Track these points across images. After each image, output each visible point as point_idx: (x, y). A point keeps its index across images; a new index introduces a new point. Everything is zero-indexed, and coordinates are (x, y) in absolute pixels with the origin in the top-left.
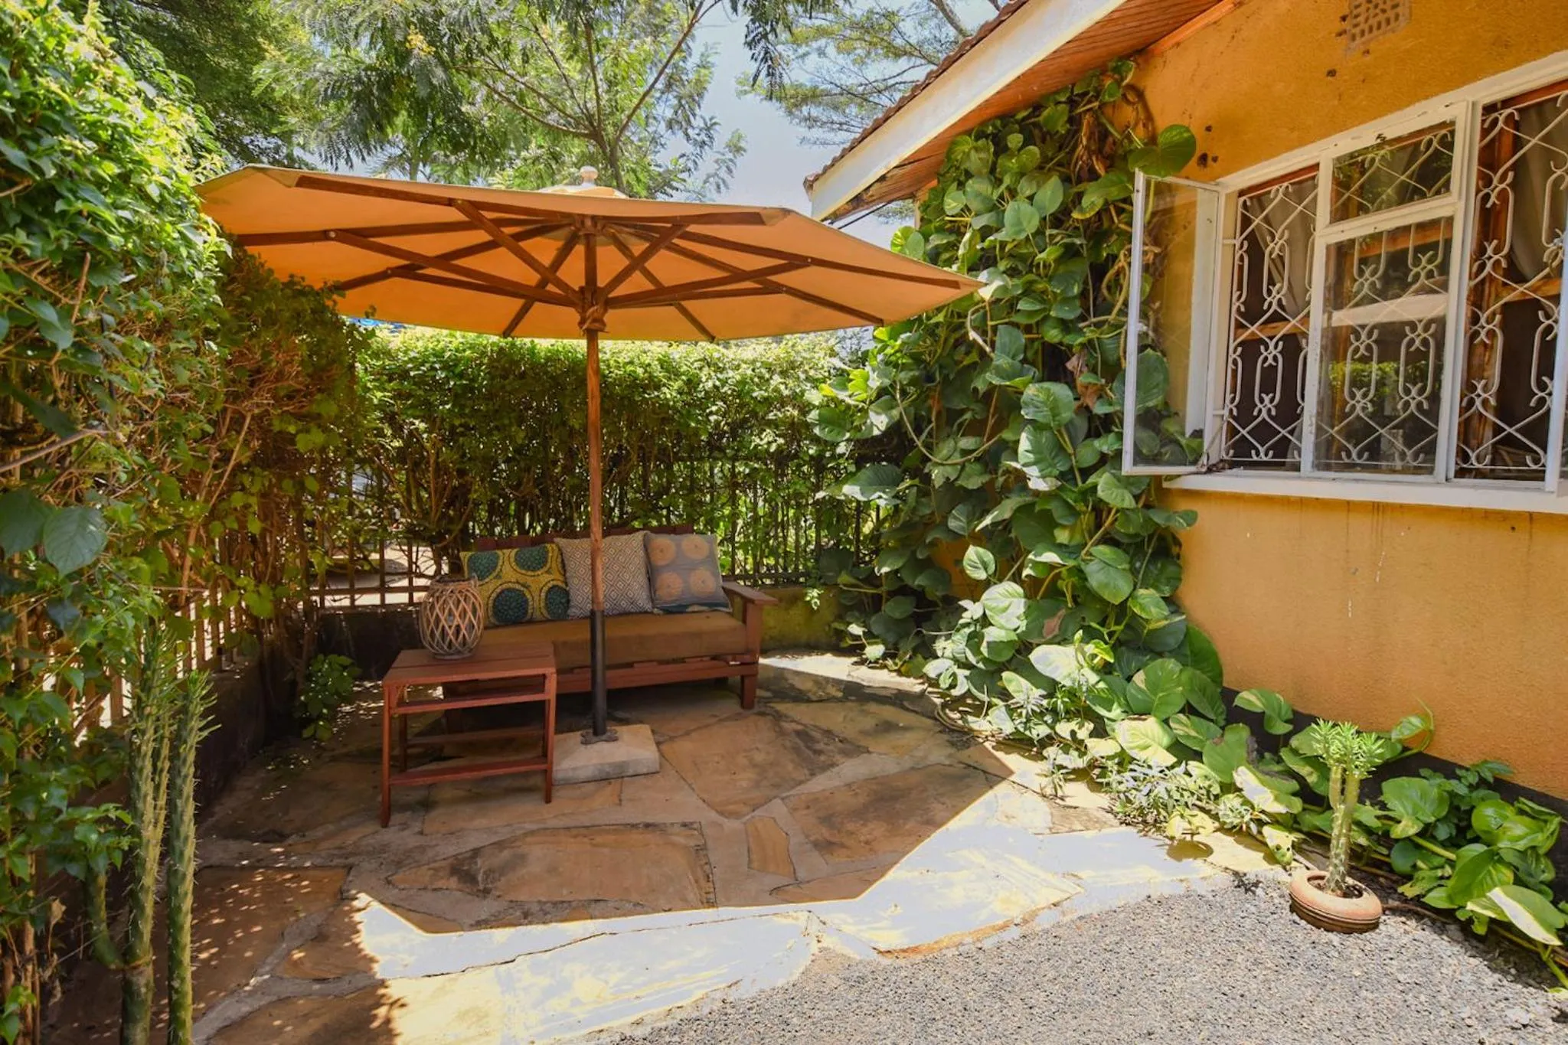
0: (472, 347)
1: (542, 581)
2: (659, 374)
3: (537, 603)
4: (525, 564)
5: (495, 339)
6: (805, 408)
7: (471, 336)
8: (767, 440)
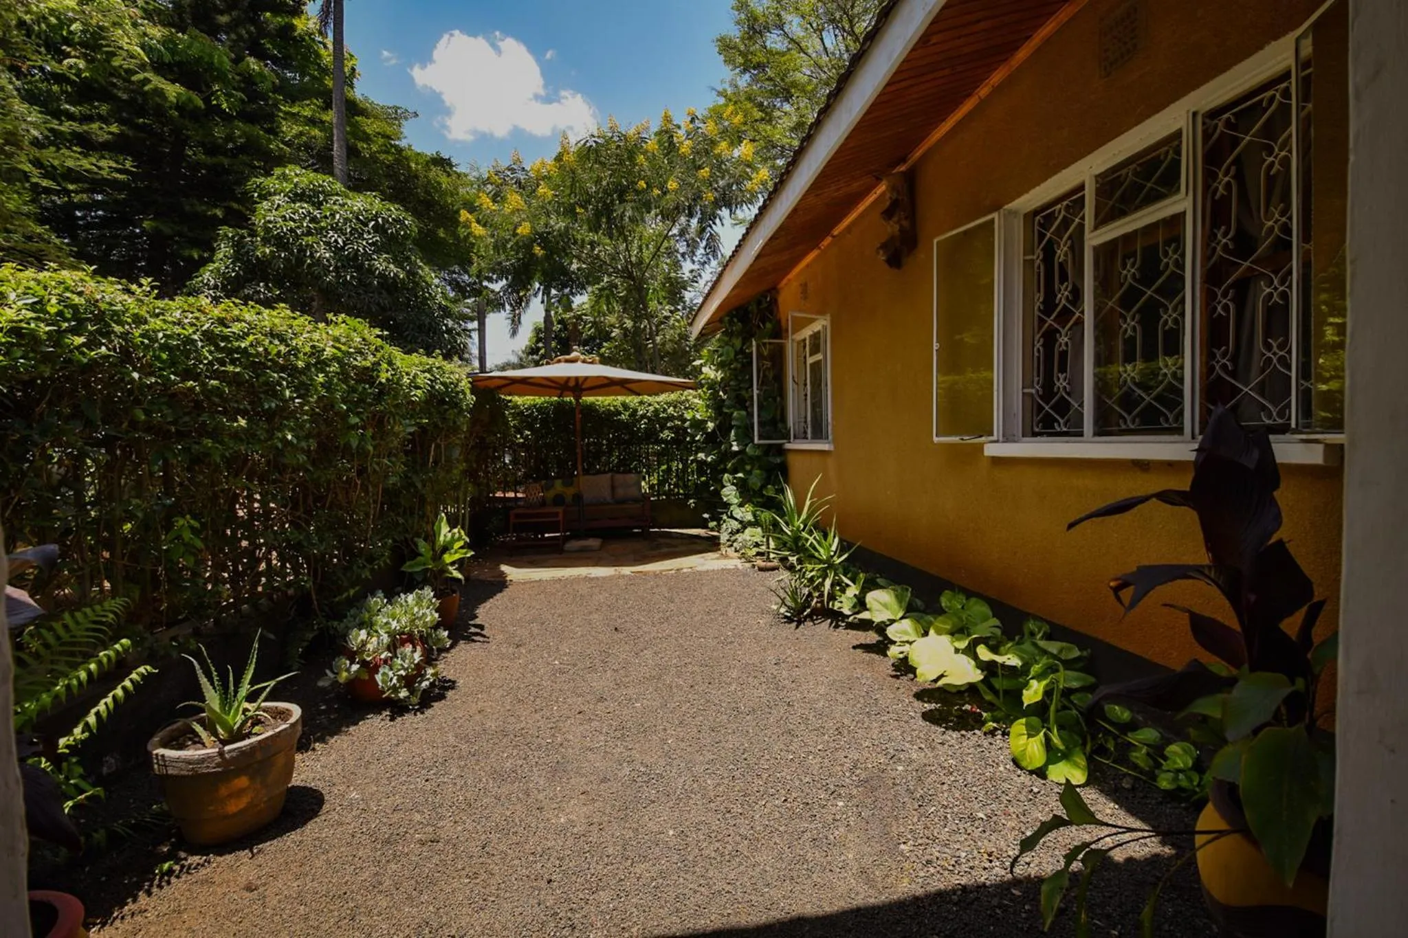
0: (548, 403)
1: (570, 491)
2: (621, 409)
3: (569, 499)
4: (565, 485)
5: (556, 398)
6: (684, 421)
7: (547, 398)
8: (666, 435)
